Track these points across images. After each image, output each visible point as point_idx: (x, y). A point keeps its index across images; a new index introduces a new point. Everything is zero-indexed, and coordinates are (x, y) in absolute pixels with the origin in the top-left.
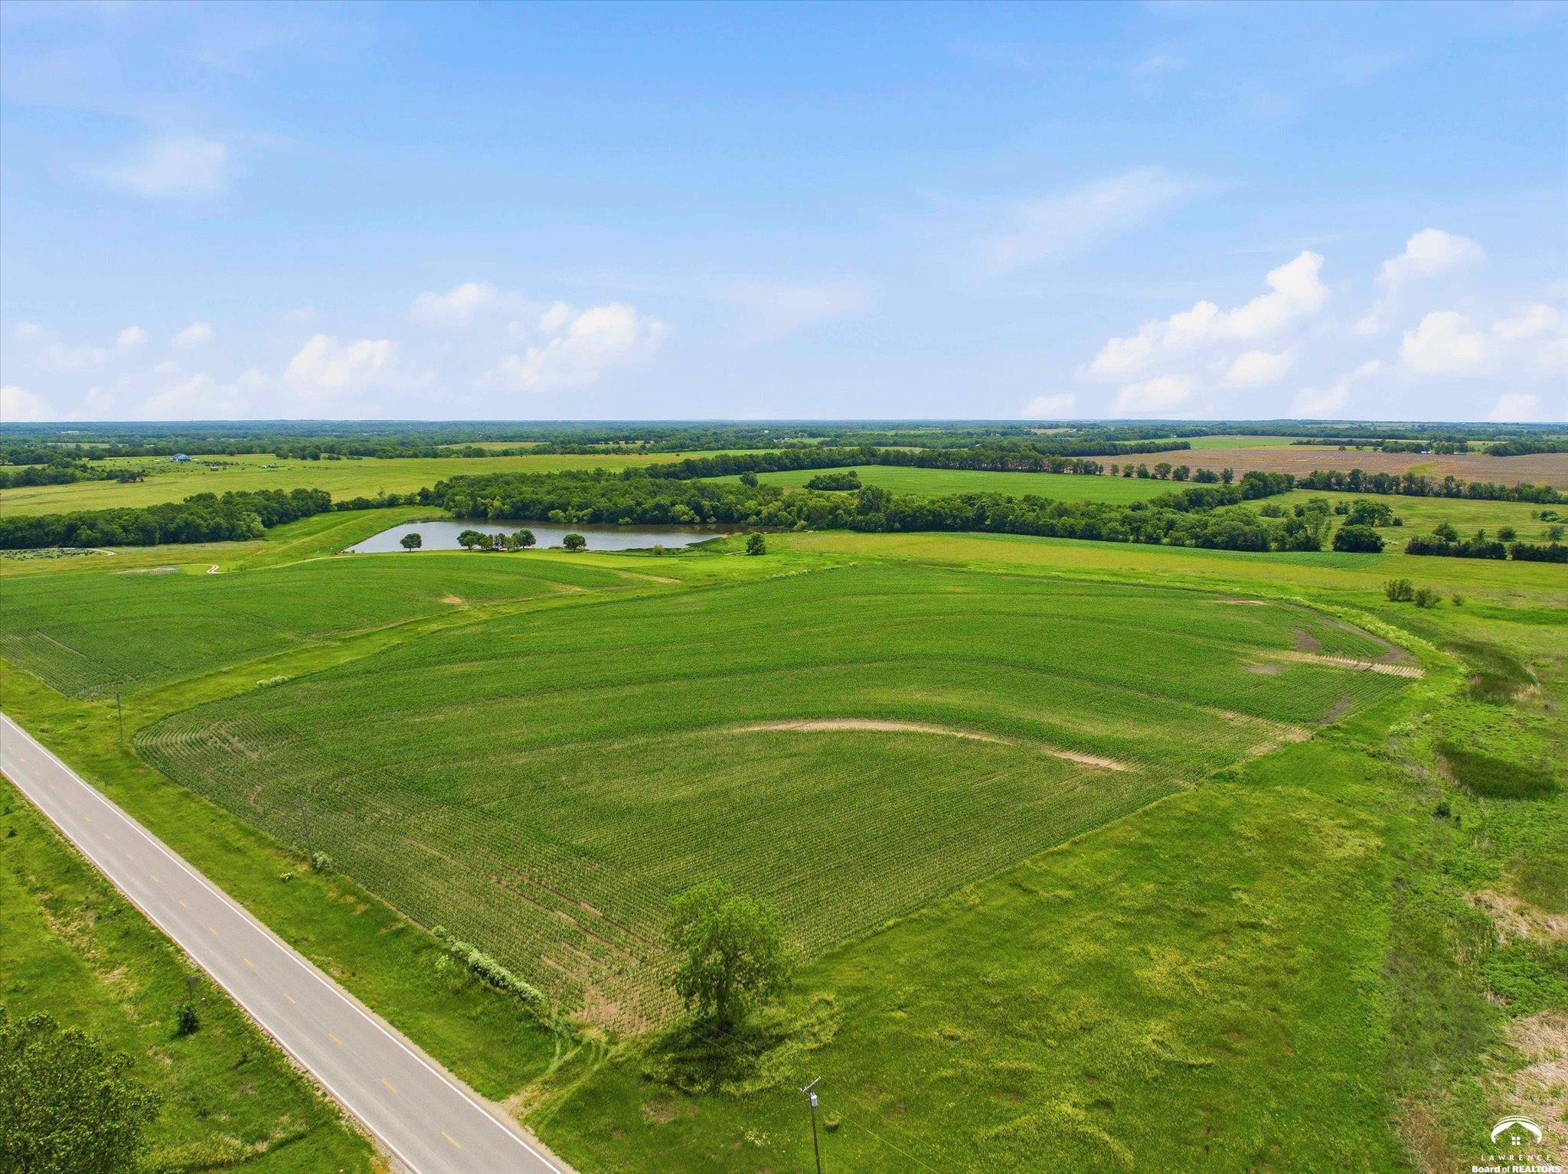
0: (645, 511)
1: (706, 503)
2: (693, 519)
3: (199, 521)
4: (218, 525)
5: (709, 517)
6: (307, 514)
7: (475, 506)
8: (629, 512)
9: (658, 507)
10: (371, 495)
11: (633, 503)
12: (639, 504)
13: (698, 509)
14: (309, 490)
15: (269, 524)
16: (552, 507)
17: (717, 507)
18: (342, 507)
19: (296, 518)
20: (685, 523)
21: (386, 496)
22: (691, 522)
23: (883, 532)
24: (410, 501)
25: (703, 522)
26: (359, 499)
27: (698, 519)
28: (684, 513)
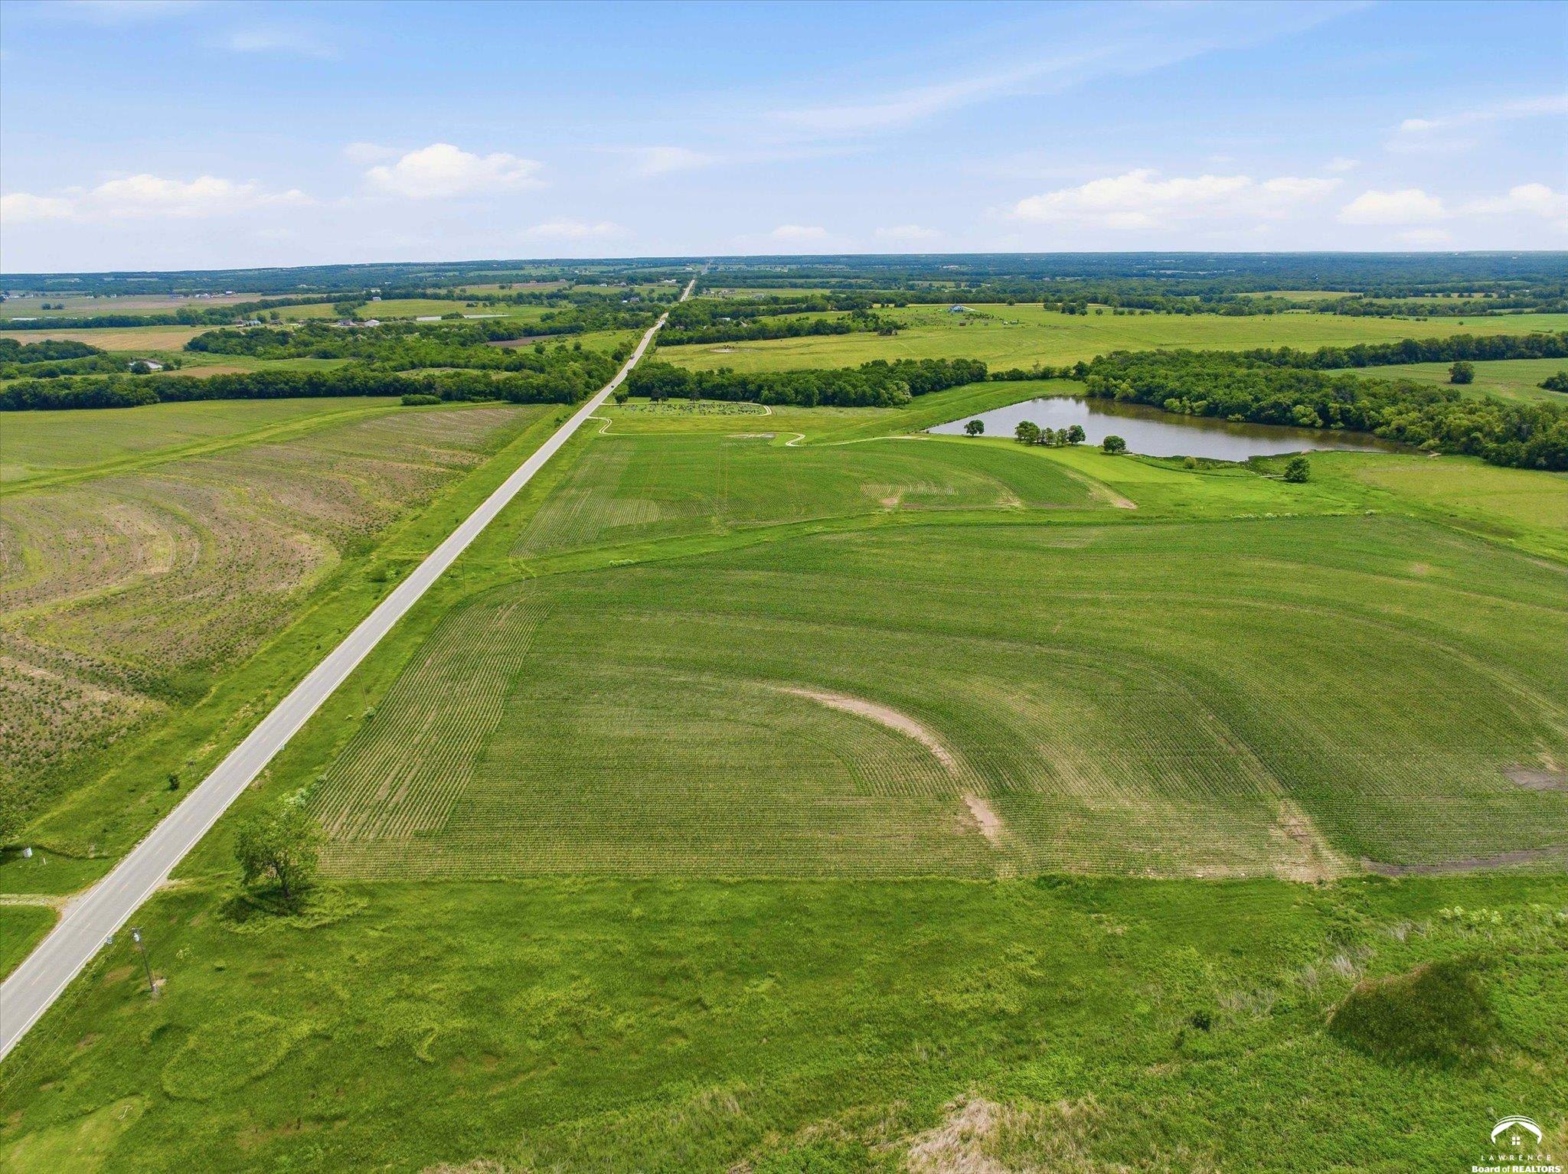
0: (1261, 409)
1: (1333, 406)
2: (1314, 422)
3: (849, 388)
4: (864, 393)
5: (1335, 422)
6: (960, 383)
7: (1107, 388)
8: (1243, 408)
9: (1276, 405)
10: (1026, 366)
11: (1250, 398)
12: (1257, 400)
13: (1323, 412)
14: (969, 360)
15: (916, 392)
16: (1171, 394)
17: (1349, 411)
18: (997, 377)
19: (948, 387)
20: (1304, 426)
21: (1041, 369)
22: (1312, 426)
23: (1518, 467)
24: (1064, 375)
25: (1326, 426)
26: (1015, 370)
27: (1320, 422)
28: (1304, 416)
